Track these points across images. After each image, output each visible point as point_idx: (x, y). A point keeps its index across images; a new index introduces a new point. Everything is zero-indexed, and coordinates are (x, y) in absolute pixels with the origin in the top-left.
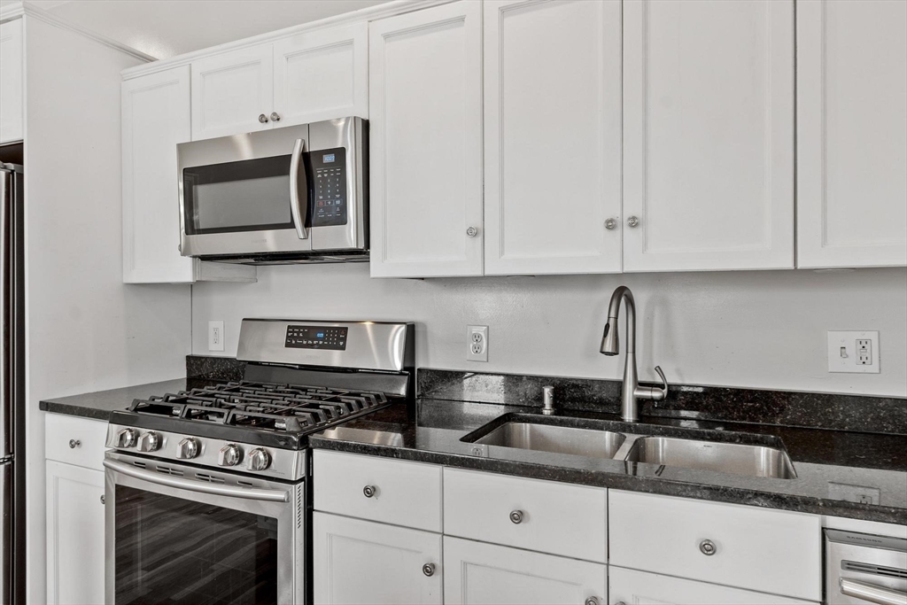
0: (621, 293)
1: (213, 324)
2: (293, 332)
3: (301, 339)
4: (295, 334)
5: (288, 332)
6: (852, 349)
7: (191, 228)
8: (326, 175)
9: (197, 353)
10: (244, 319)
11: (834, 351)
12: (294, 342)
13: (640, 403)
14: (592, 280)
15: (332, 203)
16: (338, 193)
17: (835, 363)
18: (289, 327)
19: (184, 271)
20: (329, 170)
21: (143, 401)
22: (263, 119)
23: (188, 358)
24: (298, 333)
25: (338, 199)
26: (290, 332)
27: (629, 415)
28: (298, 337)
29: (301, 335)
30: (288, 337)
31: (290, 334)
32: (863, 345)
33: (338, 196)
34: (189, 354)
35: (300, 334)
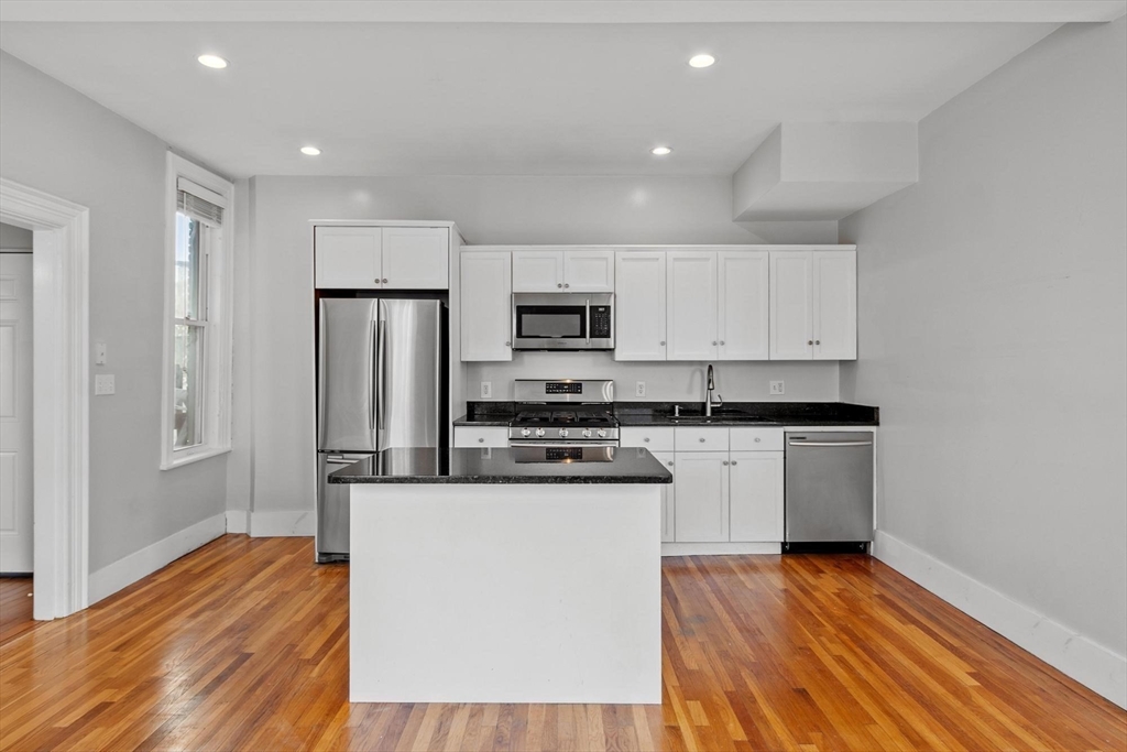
0: (710, 367)
1: (483, 384)
2: (550, 386)
3: (555, 389)
4: (552, 387)
5: (547, 386)
6: (777, 387)
7: (519, 335)
10: (516, 380)
11: (772, 388)
12: (551, 391)
13: (712, 408)
14: (701, 363)
16: (606, 324)
17: (772, 392)
18: (548, 383)
19: (507, 355)
22: (560, 286)
23: (468, 403)
25: (605, 327)
27: (709, 414)
28: (553, 389)
30: (546, 388)
32: (780, 385)
34: (469, 400)
35: (554, 387)
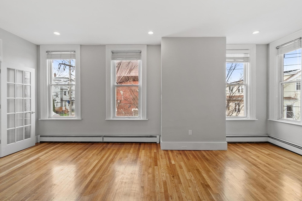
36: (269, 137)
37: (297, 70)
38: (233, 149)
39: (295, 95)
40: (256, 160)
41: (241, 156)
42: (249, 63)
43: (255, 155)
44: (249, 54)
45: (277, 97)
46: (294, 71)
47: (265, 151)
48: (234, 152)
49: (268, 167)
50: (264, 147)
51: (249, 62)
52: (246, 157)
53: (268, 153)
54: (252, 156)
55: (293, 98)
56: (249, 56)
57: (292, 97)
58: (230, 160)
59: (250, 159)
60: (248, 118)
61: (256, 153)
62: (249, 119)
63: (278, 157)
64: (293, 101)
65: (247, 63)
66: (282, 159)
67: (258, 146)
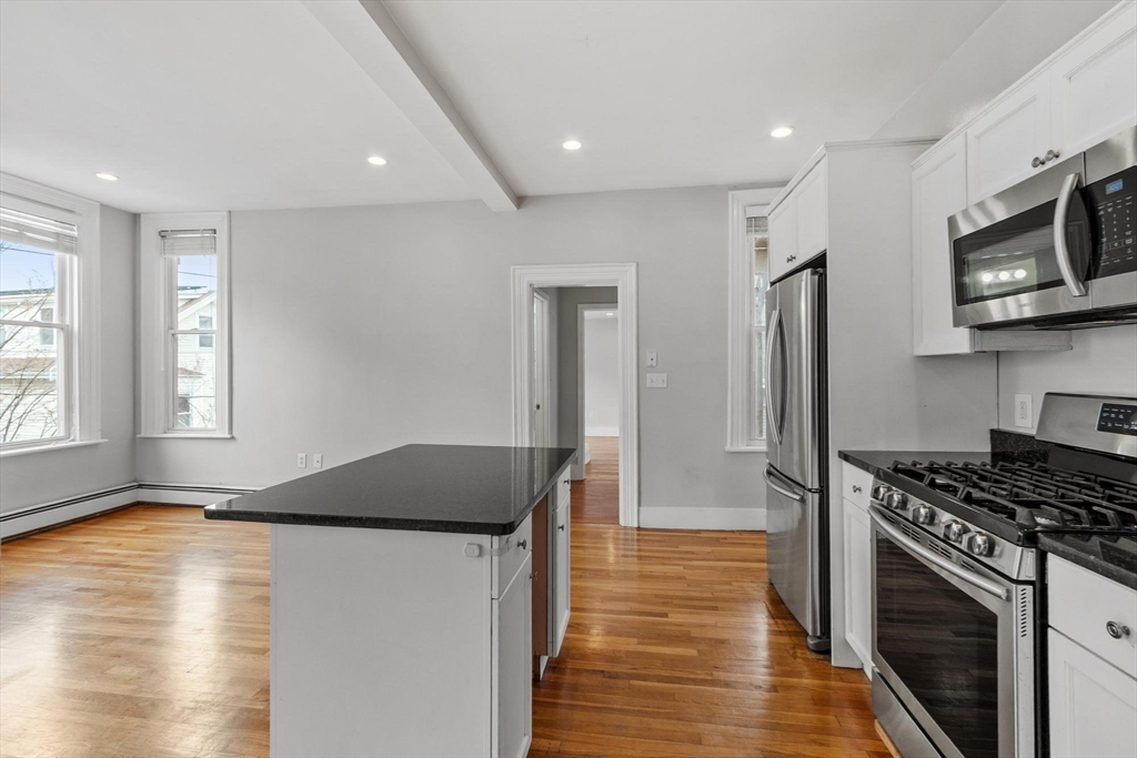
1: (1019, 398)
2: (1111, 412)
3: (1121, 421)
4: (1113, 415)
5: (1103, 411)
8: (1110, 210)
9: (1004, 427)
10: (1048, 394)
12: (1110, 425)
15: (1120, 244)
16: (1128, 230)
18: (1105, 405)
19: (960, 341)
20: (1114, 202)
21: (902, 464)
22: (1037, 163)
23: (992, 431)
24: (1117, 414)
25: (1129, 237)
26: (1106, 412)
28: (1117, 420)
29: (1121, 416)
30: (1102, 418)
31: (1105, 415)
33: (1128, 233)
34: (995, 427)
36: (140, 486)
37: (199, 288)
38: (25, 556)
39: (198, 362)
40: (112, 555)
41: (61, 562)
42: (75, 258)
43: (107, 544)
44: (75, 228)
45: (162, 369)
46: (192, 288)
47: (135, 525)
48: (34, 561)
49: (150, 556)
50: (131, 519)
51: (76, 253)
52: (80, 558)
53: (144, 528)
54: (99, 551)
55: (191, 373)
56: (75, 234)
57: (190, 368)
58: (23, 586)
59: (96, 558)
60: (73, 440)
61: (111, 539)
62: (78, 440)
63: (171, 528)
64: (191, 380)
65: (68, 256)
66: (178, 528)
67: (115, 521)
